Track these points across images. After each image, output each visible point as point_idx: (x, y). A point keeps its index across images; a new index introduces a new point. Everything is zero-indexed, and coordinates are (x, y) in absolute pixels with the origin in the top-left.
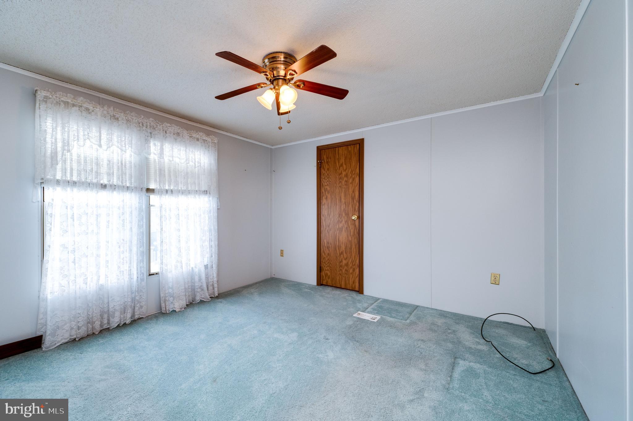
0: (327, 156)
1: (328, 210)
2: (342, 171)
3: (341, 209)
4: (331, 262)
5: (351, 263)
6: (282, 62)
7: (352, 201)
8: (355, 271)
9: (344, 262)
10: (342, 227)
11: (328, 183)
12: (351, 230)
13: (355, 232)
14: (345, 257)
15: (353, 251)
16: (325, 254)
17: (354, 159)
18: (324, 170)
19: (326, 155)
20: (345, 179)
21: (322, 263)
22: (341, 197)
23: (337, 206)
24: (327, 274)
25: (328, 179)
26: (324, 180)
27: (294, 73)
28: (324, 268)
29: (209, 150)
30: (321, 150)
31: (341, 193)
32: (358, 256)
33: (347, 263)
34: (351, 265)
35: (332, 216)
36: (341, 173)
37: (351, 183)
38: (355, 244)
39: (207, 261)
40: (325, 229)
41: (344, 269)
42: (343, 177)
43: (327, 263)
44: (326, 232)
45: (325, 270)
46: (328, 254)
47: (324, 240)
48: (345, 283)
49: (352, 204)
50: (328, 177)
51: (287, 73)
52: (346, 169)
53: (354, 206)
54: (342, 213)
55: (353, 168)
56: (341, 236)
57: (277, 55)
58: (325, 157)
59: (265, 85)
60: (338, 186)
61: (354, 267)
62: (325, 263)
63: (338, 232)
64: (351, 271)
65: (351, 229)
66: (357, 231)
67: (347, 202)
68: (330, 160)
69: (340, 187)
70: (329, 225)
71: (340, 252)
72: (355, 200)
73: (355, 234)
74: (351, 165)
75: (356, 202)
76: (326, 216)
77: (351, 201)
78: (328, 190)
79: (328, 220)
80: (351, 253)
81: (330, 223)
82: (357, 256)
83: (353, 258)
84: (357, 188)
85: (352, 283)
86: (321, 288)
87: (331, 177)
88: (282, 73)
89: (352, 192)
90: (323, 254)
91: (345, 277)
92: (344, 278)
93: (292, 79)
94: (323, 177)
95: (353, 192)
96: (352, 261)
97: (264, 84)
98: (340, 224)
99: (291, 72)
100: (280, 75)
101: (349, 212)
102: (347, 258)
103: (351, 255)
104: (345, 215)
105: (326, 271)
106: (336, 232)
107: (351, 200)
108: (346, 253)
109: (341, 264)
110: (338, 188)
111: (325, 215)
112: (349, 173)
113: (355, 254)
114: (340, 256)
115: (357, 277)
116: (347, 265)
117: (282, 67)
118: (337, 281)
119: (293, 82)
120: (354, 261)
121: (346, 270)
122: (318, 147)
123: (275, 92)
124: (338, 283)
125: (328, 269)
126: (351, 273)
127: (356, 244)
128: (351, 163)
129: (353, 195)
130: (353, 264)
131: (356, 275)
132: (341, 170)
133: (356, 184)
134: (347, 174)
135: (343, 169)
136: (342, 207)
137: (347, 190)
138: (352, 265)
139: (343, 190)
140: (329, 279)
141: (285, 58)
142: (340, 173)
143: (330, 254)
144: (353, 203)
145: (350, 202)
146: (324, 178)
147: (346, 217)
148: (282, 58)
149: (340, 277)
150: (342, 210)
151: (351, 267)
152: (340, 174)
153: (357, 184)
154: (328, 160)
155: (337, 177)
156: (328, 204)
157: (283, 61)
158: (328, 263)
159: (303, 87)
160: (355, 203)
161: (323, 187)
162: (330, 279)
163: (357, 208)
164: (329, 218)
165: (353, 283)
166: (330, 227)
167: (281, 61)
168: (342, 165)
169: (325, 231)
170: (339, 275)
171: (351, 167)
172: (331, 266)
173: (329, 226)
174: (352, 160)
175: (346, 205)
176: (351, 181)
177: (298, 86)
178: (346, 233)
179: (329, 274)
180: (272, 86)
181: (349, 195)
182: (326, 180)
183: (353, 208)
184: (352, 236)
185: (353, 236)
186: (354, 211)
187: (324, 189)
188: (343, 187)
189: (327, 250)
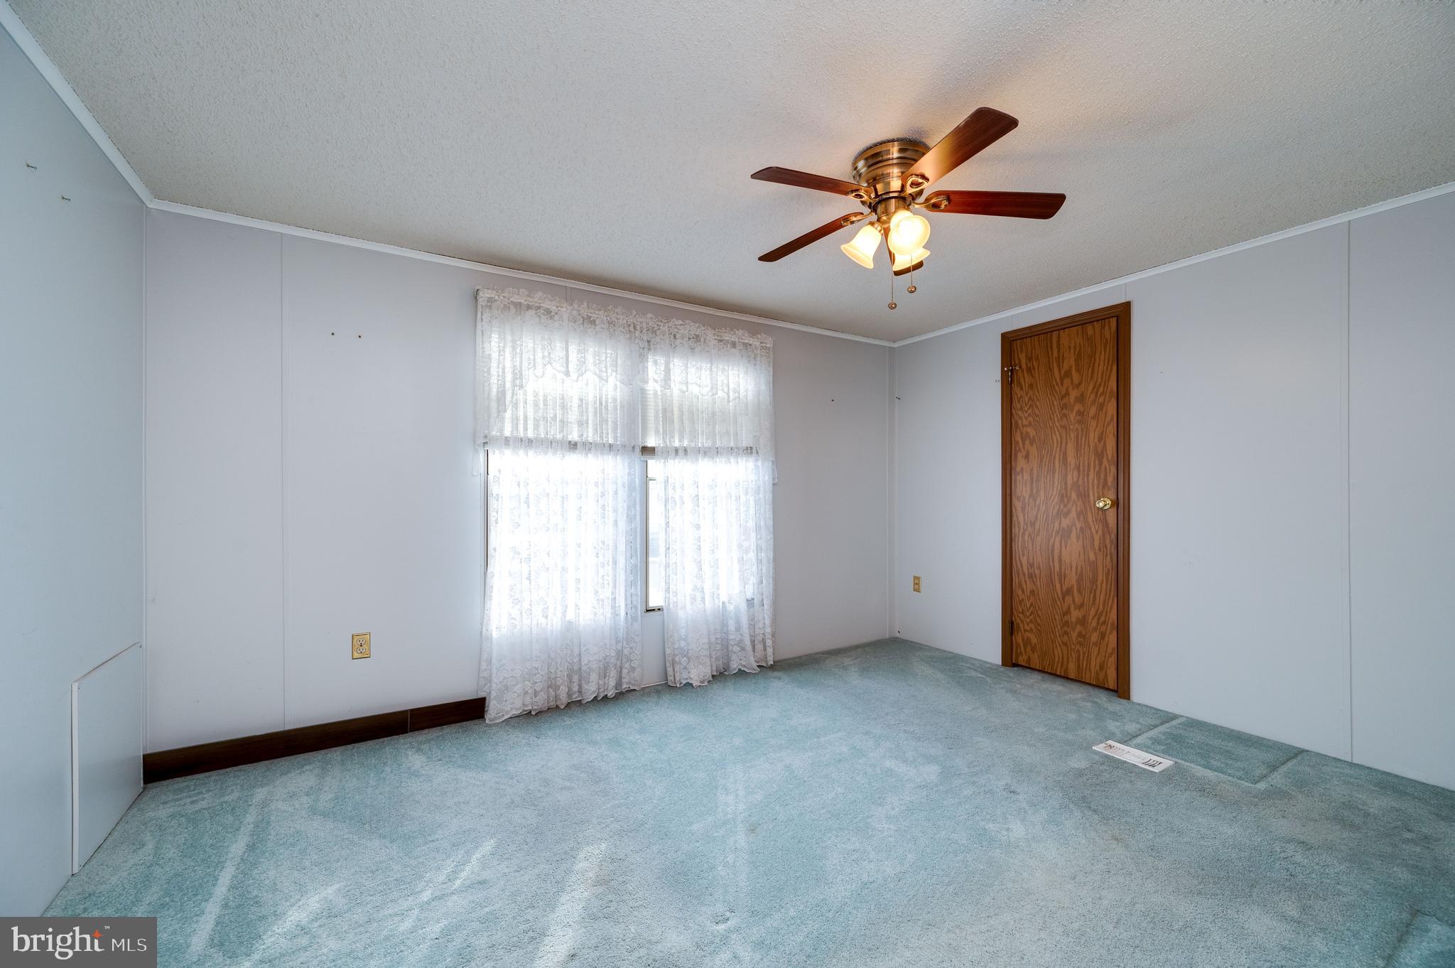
0: (1029, 355)
1: (1032, 485)
2: (1067, 390)
3: (1066, 484)
4: (1039, 612)
5: (1093, 618)
6: (895, 161)
7: (1097, 463)
8: (1106, 639)
9: (1075, 614)
10: (1068, 526)
11: (1030, 419)
12: (1094, 534)
13: (1104, 541)
14: (1078, 599)
15: (1099, 586)
16: (1023, 592)
17: (1102, 356)
18: (1022, 389)
19: (1027, 352)
20: (1078, 407)
21: (1014, 611)
22: (1065, 454)
23: (1057, 476)
24: (1029, 639)
25: (1030, 411)
26: (1020, 413)
27: (920, 181)
28: (1021, 625)
29: (755, 365)
30: (1012, 343)
31: (1066, 444)
32: (1113, 601)
33: (1084, 617)
34: (1094, 624)
35: (1042, 498)
36: (1067, 394)
37: (1093, 418)
38: (1106, 570)
39: (752, 591)
40: (1025, 530)
41: (1074, 631)
42: (1072, 401)
43: (1028, 614)
44: (1026, 538)
45: (1022, 629)
46: (1032, 592)
47: (1020, 560)
48: (1079, 665)
49: (1097, 469)
50: (1031, 406)
51: (906, 183)
52: (1080, 384)
53: (1102, 476)
54: (1069, 493)
55: (1099, 380)
56: (1066, 548)
57: (883, 148)
58: (1023, 357)
59: (859, 217)
60: (1057, 424)
61: (1103, 628)
62: (1023, 613)
63: (1058, 539)
64: (1094, 637)
65: (1094, 531)
66: (1110, 537)
67: (1084, 466)
68: (1035, 364)
69: (1064, 427)
70: (1035, 522)
71: (1064, 589)
72: (1105, 460)
73: (1106, 546)
74: (1093, 372)
75: (1110, 465)
76: (1027, 500)
77: (1095, 463)
78: (1031, 437)
79: (1032, 509)
80: (1095, 594)
81: (1036, 517)
82: (1111, 601)
83: (1101, 607)
84: (1112, 429)
85: (1098, 668)
86: (1012, 672)
87: (1038, 404)
88: (896, 184)
89: (1096, 440)
90: (1020, 592)
91: (1078, 651)
92: (1074, 656)
93: (921, 193)
94: (1019, 406)
95: (1100, 439)
96: (1097, 612)
97: (856, 214)
98: (1063, 519)
99: (914, 178)
100: (891, 190)
101: (1088, 490)
102: (1082, 606)
103: (1095, 598)
104: (1078, 496)
105: (1027, 633)
106: (1052, 540)
107: (1095, 460)
108: (1079, 591)
109: (1066, 618)
110: (1058, 431)
111: (1024, 498)
112: (1089, 392)
113: (1106, 594)
114: (1063, 598)
115: (1111, 655)
116: (1083, 621)
117: (895, 171)
118: (1057, 660)
119: (922, 199)
120: (1102, 613)
121: (1080, 635)
122: (1004, 336)
123: (879, 228)
124: (1060, 665)
125: (1031, 629)
126: (1095, 644)
127: (1108, 570)
128: (1093, 368)
129: (1100, 448)
130: (1099, 620)
131: (1109, 650)
132: (1065, 386)
133: (1108, 419)
134: (1082, 395)
135: (1072, 383)
136: (1069, 477)
137: (1082, 434)
138: (1098, 623)
139: (1073, 435)
140: (1033, 652)
141: (901, 150)
142: (1063, 393)
143: (1036, 592)
144: (1100, 468)
145: (1092, 464)
146: (1021, 406)
147: (1080, 503)
148: (895, 152)
149: (1065, 652)
150: (1069, 486)
151: (1095, 629)
152: (1062, 398)
153: (1112, 418)
154: (1029, 365)
155: (1055, 403)
156: (1032, 470)
157: (898, 158)
158: (1030, 615)
159: (945, 205)
160: (1106, 467)
161: (1018, 431)
162: (1036, 653)
163: (1110, 479)
164: (1035, 504)
165: (1102, 667)
166: (1037, 527)
167: (893, 159)
168: (1068, 374)
169: (1023, 534)
170: (1060, 646)
171: (1095, 378)
172: (1039, 621)
173: (1033, 524)
174: (1097, 361)
175: (1079, 470)
176: (1093, 411)
177: (935, 207)
178: (1081, 542)
179: (1034, 640)
180: (874, 217)
181: (1089, 446)
182: (1026, 412)
183: (1098, 480)
184: (1097, 551)
185: (1100, 550)
186: (1103, 487)
187: (1021, 434)
188: (1071, 427)
189: (1028, 582)
